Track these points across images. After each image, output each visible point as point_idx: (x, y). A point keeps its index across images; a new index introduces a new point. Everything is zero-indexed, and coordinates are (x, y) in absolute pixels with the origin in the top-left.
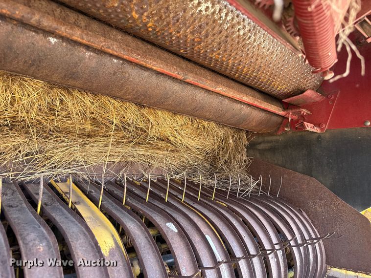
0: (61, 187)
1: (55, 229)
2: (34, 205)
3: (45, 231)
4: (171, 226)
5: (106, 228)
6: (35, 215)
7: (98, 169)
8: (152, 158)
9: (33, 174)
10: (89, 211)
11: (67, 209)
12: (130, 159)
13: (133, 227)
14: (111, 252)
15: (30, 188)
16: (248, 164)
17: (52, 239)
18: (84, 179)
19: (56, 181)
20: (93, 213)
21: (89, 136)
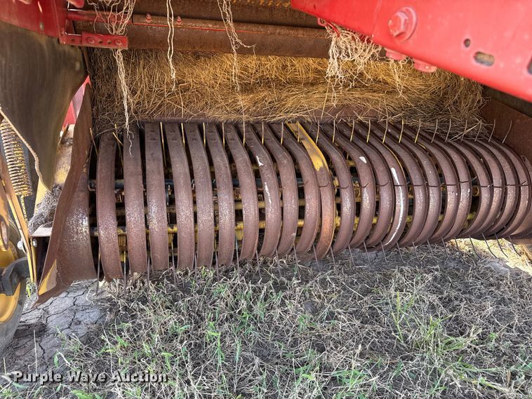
0: (292, 127)
1: (291, 153)
2: (279, 139)
3: (286, 154)
4: (363, 159)
5: (319, 156)
6: (280, 145)
7: (318, 112)
8: (368, 100)
9: (275, 117)
10: (310, 144)
11: (297, 142)
12: (346, 102)
13: (336, 157)
14: (321, 169)
15: (274, 127)
16: (482, 105)
17: (290, 158)
18: (308, 122)
19: (289, 122)
20: (312, 146)
21: (312, 84)
